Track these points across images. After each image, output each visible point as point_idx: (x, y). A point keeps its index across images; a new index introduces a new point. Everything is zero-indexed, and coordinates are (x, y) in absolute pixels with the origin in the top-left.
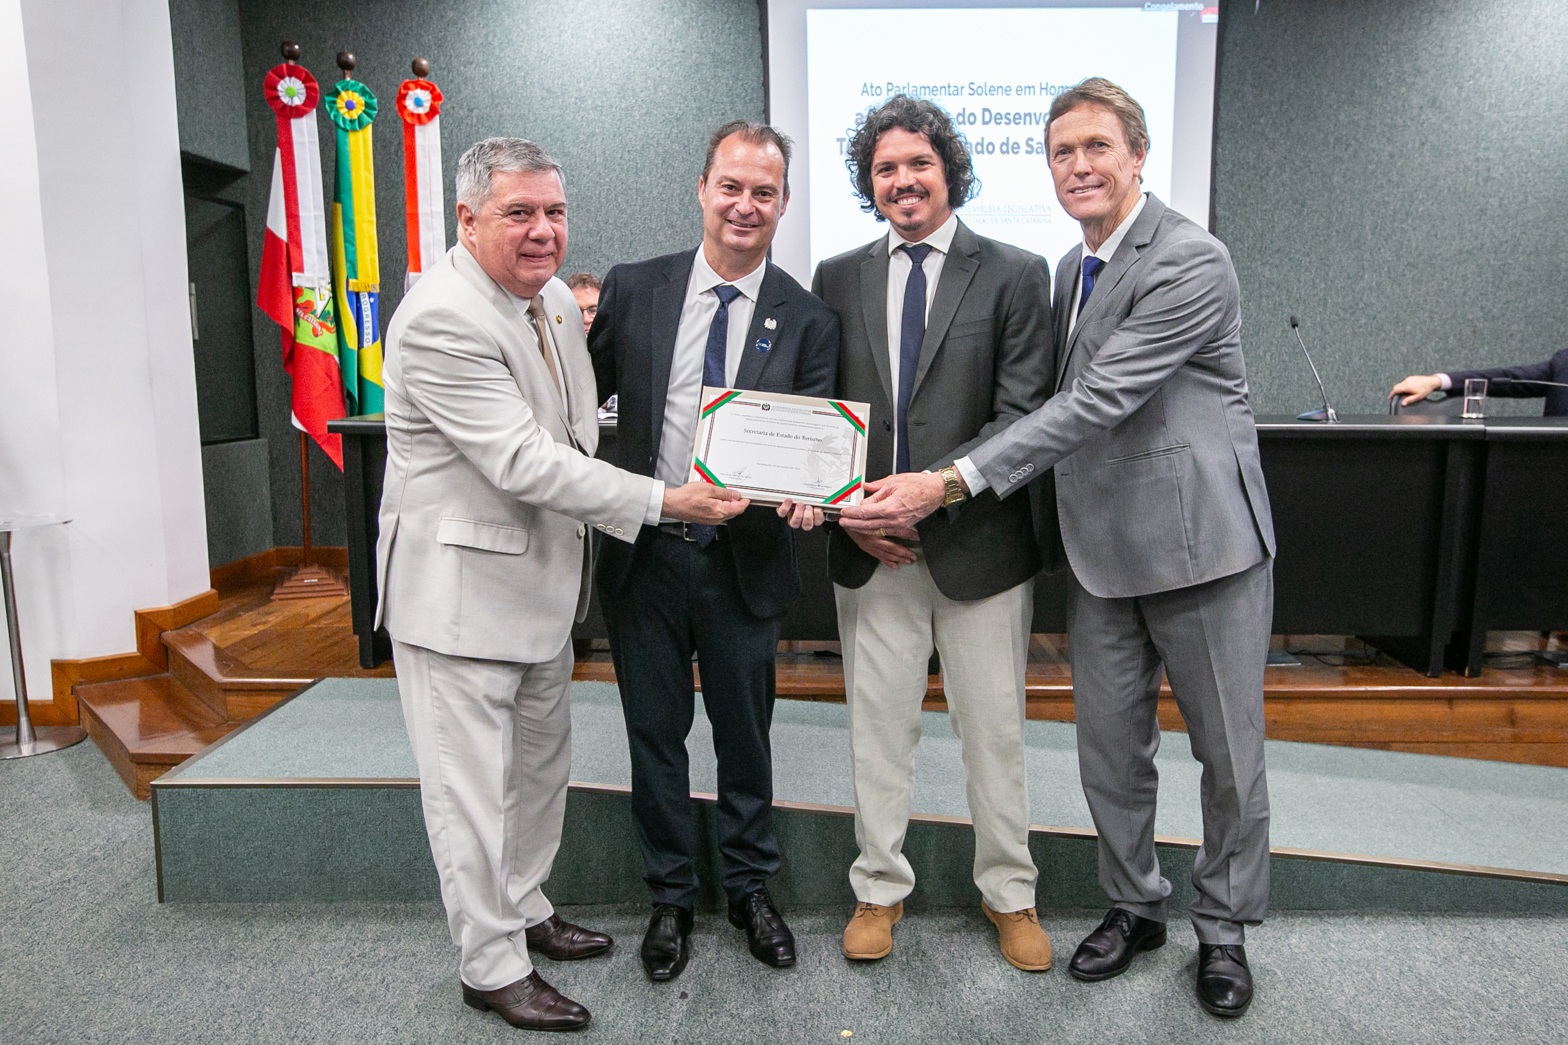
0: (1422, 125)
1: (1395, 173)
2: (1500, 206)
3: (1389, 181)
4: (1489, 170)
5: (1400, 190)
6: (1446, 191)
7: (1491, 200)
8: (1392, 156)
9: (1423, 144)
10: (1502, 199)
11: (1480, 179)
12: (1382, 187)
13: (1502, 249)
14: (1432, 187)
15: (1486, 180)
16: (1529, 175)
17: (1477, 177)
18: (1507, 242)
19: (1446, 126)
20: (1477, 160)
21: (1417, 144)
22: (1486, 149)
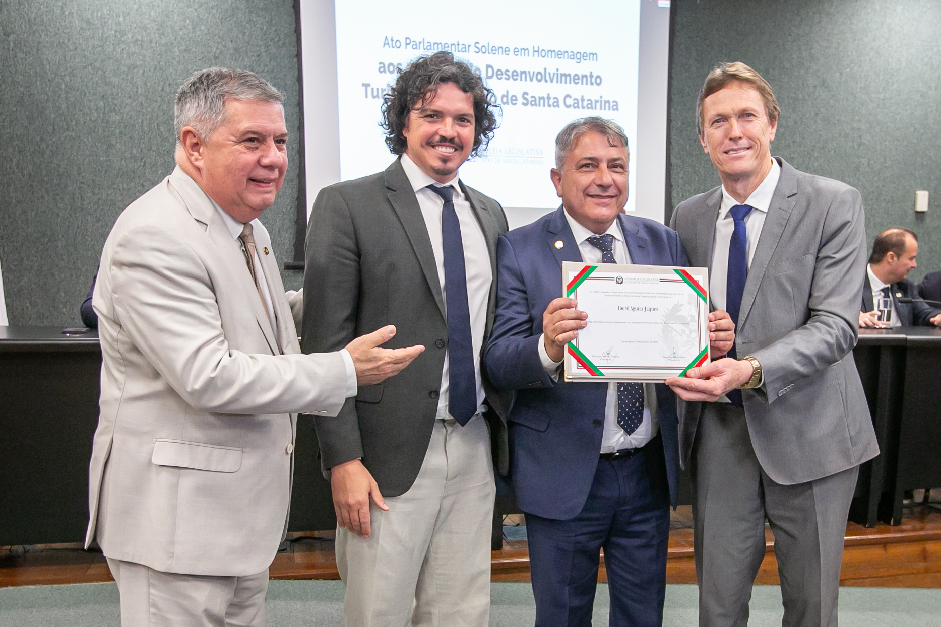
0: (816, 99)
1: (798, 136)
2: (869, 165)
3: (794, 142)
4: (860, 137)
5: (802, 149)
6: (833, 151)
7: (863, 160)
8: (796, 122)
9: (816, 114)
10: (869, 160)
11: (855, 144)
12: (789, 146)
13: (871, 197)
14: (823, 148)
15: (859, 145)
16: (887, 143)
17: (853, 142)
18: (873, 192)
19: (832, 102)
20: (853, 129)
21: (813, 114)
22: (859, 121)
